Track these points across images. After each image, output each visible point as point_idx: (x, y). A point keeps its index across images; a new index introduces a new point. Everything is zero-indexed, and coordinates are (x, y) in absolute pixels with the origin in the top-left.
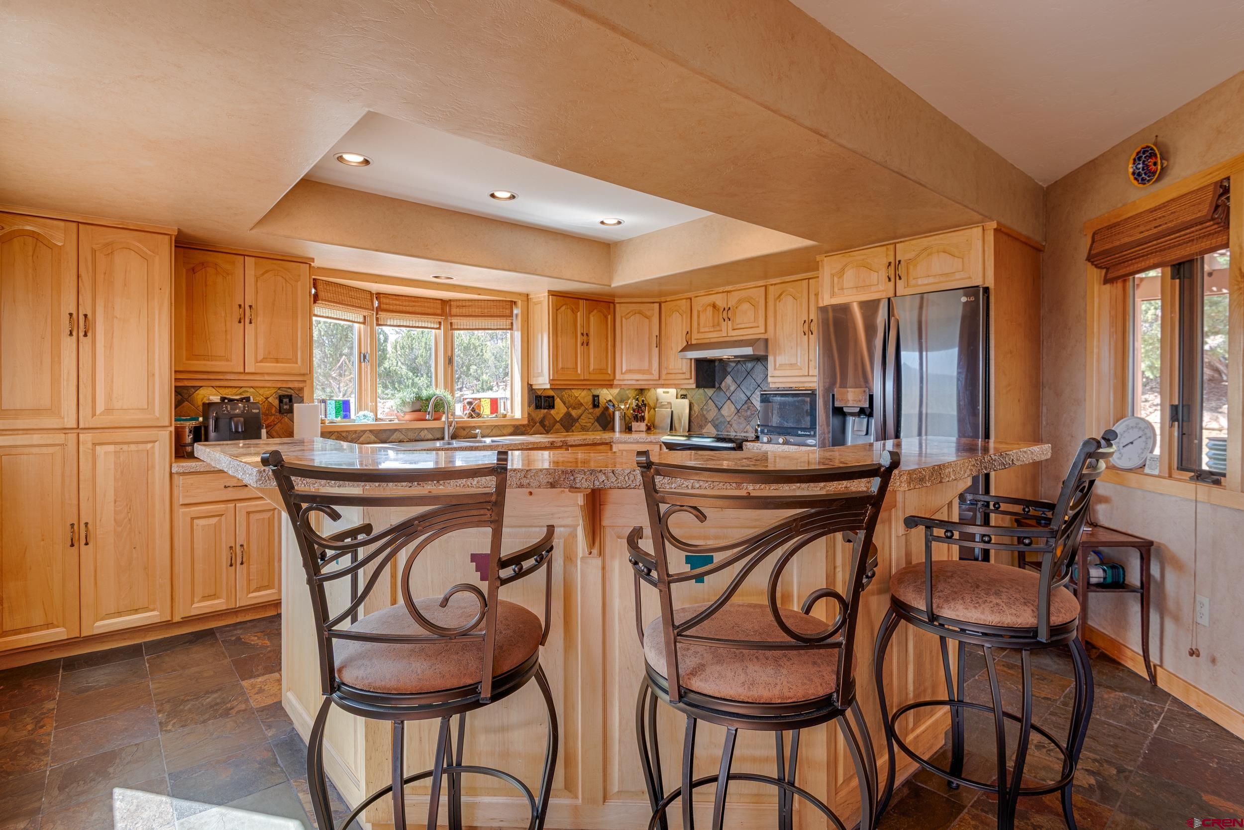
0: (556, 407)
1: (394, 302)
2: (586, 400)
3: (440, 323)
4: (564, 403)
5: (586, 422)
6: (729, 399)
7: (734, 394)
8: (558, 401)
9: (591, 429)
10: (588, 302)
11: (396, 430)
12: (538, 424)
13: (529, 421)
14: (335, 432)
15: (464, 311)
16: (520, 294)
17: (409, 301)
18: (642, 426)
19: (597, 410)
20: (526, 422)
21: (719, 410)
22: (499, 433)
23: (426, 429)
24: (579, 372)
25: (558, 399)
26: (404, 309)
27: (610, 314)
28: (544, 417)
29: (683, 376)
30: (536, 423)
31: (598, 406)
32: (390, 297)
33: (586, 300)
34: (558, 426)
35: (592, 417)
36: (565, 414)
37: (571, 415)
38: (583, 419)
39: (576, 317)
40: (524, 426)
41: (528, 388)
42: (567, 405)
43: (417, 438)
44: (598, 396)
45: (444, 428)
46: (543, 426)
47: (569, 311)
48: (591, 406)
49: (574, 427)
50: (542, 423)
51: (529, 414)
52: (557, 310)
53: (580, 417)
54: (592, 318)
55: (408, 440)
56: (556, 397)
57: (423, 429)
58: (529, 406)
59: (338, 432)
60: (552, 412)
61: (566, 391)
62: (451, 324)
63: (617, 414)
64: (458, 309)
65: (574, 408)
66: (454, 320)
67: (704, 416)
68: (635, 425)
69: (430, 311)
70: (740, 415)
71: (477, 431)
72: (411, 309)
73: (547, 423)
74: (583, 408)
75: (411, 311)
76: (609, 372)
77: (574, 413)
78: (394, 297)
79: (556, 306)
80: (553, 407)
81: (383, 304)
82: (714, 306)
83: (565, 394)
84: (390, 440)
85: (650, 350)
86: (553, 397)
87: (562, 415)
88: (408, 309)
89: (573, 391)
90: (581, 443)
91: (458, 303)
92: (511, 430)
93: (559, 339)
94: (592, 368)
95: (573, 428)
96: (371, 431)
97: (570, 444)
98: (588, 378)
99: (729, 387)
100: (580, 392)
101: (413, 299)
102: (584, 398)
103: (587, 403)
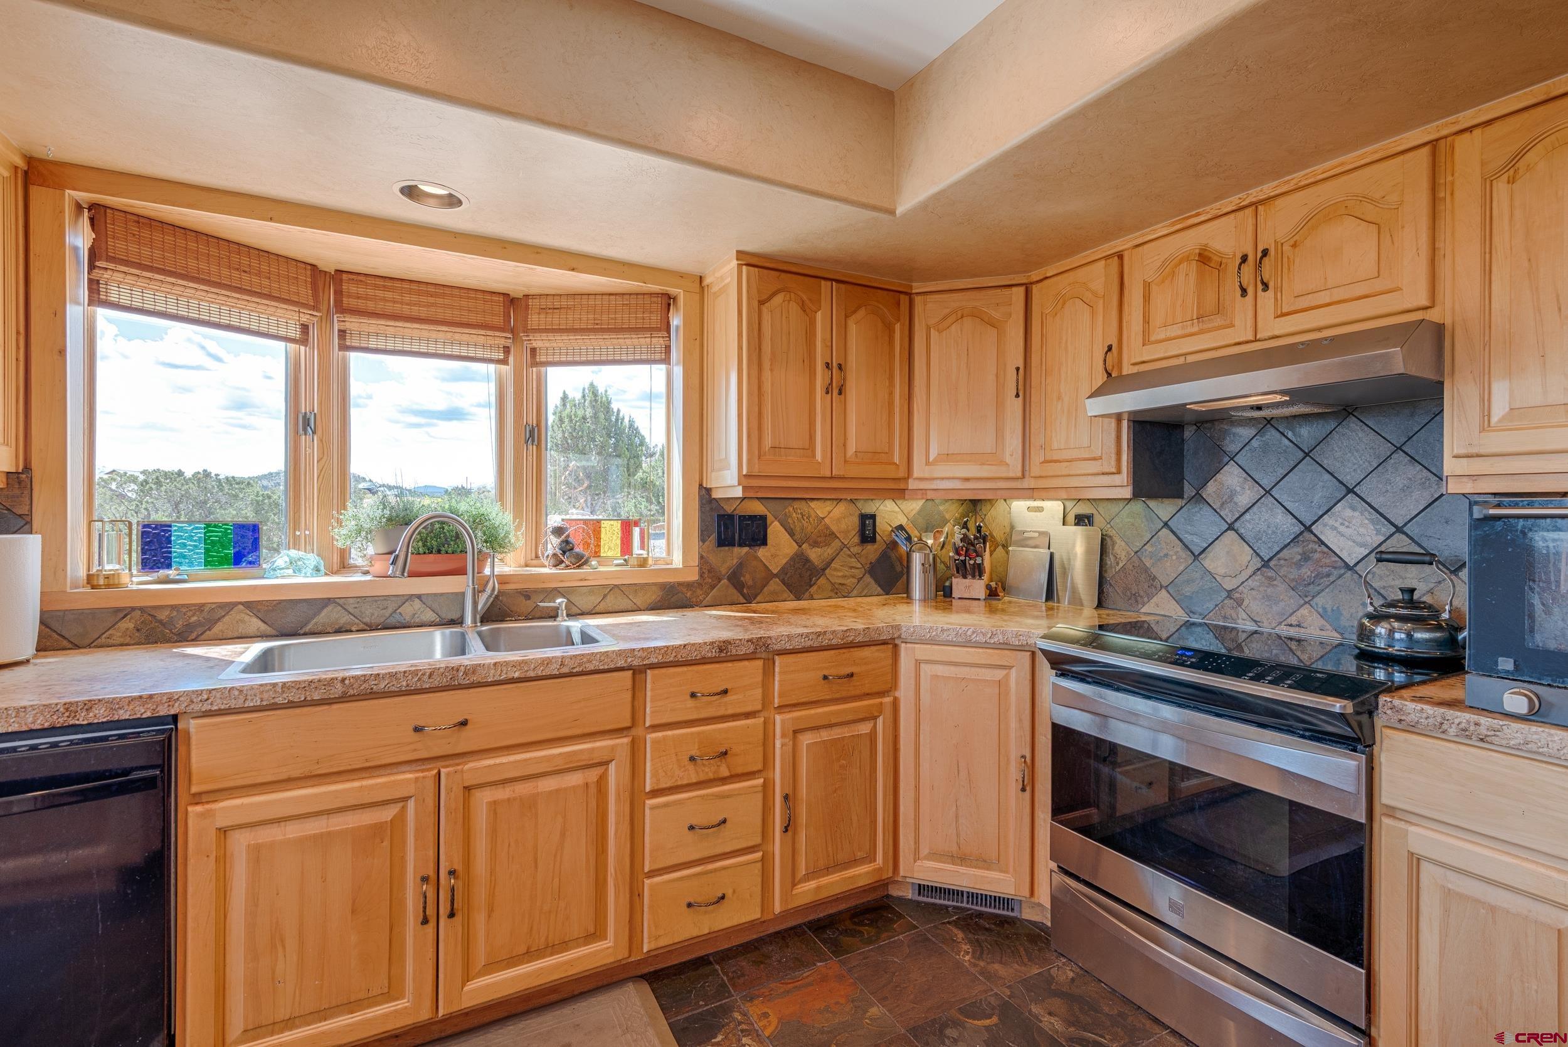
0: (769, 541)
1: (380, 293)
2: (843, 526)
3: (507, 350)
4: (791, 534)
5: (844, 577)
6: (1231, 527)
7: (1247, 516)
8: (775, 530)
9: (855, 592)
10: (842, 286)
11: (327, 602)
12: (725, 581)
13: (701, 575)
14: (133, 609)
15: (555, 319)
16: (682, 275)
17: (419, 293)
18: (978, 587)
19: (870, 547)
20: (693, 576)
21: (1196, 557)
22: (625, 603)
23: (419, 597)
24: (819, 457)
25: (776, 523)
26: (406, 310)
27: (898, 320)
28: (741, 565)
29: (1094, 467)
30: (720, 580)
31: (873, 540)
32: (370, 281)
33: (838, 281)
34: (775, 585)
35: (859, 565)
36: (792, 559)
37: (807, 560)
38: (835, 569)
39: (812, 323)
40: (689, 585)
41: (701, 497)
42: (797, 537)
43: (392, 621)
44: (873, 517)
45: (463, 594)
46: (739, 586)
47: (794, 307)
48: (857, 539)
49: (815, 588)
50: (735, 578)
51: (701, 557)
52: (762, 303)
53: (828, 565)
54: (853, 328)
55: (362, 626)
56: (770, 518)
57: (411, 597)
58: (703, 539)
59: (142, 609)
60: (762, 552)
61: (796, 504)
62: (533, 351)
63: (917, 559)
64: (543, 316)
65: (815, 544)
66: (538, 341)
67: (1146, 570)
68: (960, 586)
69: (473, 318)
70: (1271, 573)
71: (559, 601)
72: (423, 312)
73: (747, 578)
74: (836, 544)
75: (423, 315)
76: (897, 460)
77: (815, 555)
78: (380, 282)
79: (759, 291)
80: (764, 542)
81: (349, 296)
82: (1204, 258)
83: (794, 512)
84: (307, 629)
85: (1000, 405)
86: (763, 518)
87: (784, 561)
88: (415, 311)
89: (813, 504)
91: (543, 302)
92: (652, 597)
93: (767, 375)
94: (852, 449)
95: (813, 589)
96: (248, 605)
98: (841, 473)
99: (1232, 495)
100: (828, 506)
101: (431, 289)
102: (839, 520)
103: (846, 532)
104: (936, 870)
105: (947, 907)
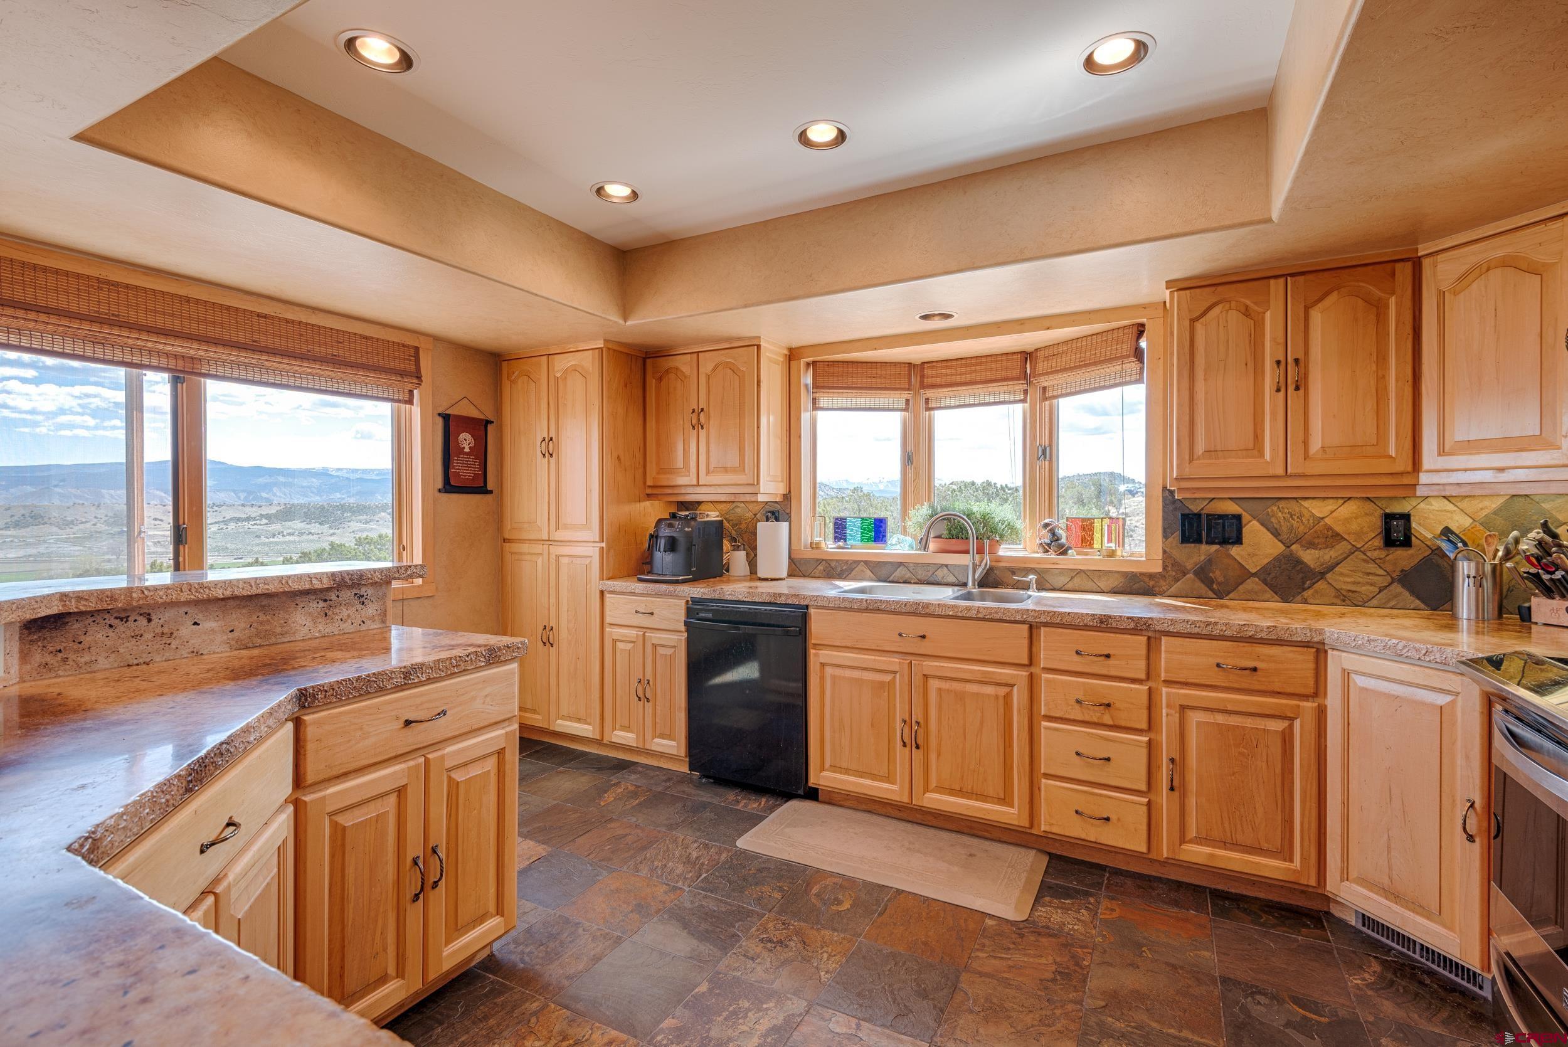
0: (1244, 540)
1: (944, 371)
2: (1354, 526)
3: (1026, 392)
4: (1276, 534)
5: (1354, 583)
8: (1253, 529)
9: (1374, 602)
10: (1301, 279)
11: (901, 564)
12: (1190, 576)
13: (1164, 568)
14: (823, 560)
15: (1054, 363)
16: (1144, 307)
17: (966, 366)
19: (1400, 553)
20: (1158, 568)
22: (1090, 585)
23: (946, 566)
25: (1255, 523)
26: (958, 379)
27: (1393, 293)
28: (1210, 561)
30: (1185, 574)
31: (1407, 542)
32: (939, 365)
33: (1292, 275)
34: (1252, 584)
35: (1382, 572)
36: (1274, 559)
37: (1299, 562)
38: (1342, 574)
39: (1259, 325)
40: (1151, 576)
41: (1164, 499)
42: (1284, 537)
43: (931, 579)
44: (1406, 517)
45: (968, 566)
46: (1208, 582)
47: (1234, 317)
48: (1379, 542)
49: (1310, 592)
50: (1203, 573)
51: (1164, 552)
52: (1193, 321)
53: (1331, 568)
54: (1316, 316)
55: (916, 581)
56: (1246, 517)
57: (942, 566)
58: (1165, 536)
59: (826, 560)
60: (1235, 551)
61: (1282, 504)
62: (1044, 389)
63: (1465, 568)
64: (1045, 363)
65: (1311, 545)
66: (1045, 381)
68: (1544, 609)
69: (999, 375)
71: (1031, 577)
72: (968, 378)
73: (1217, 574)
74: (1342, 548)
75: (968, 380)
76: (1392, 452)
77: (1310, 557)
78: (944, 364)
79: (1190, 311)
80: (1239, 541)
81: (928, 378)
83: (1279, 514)
84: (891, 579)
86: (1238, 518)
87: (1266, 561)
88: (964, 378)
89: (1306, 504)
90: (1196, 630)
91: (1047, 352)
92: (1114, 582)
93: (1200, 387)
94: (1316, 445)
95: (1306, 594)
96: (866, 562)
97: (1157, 628)
100: (1330, 506)
101: (974, 361)
102: (1347, 520)
103: (1359, 534)
104: (1367, 898)
105: (1392, 949)
